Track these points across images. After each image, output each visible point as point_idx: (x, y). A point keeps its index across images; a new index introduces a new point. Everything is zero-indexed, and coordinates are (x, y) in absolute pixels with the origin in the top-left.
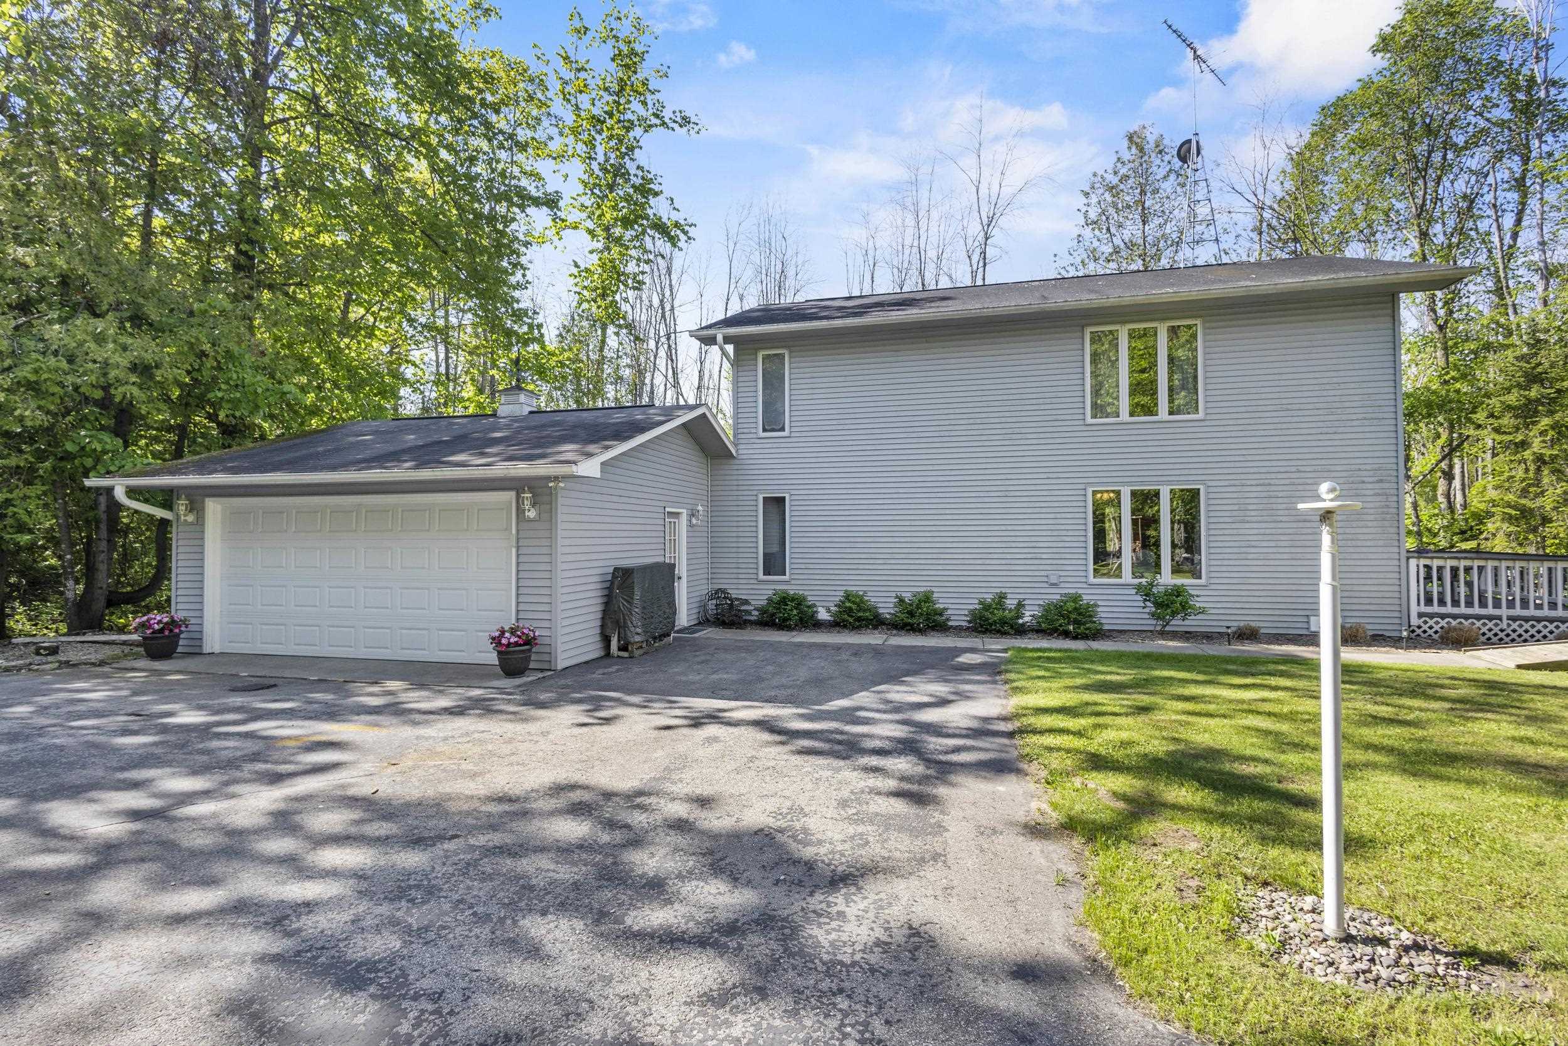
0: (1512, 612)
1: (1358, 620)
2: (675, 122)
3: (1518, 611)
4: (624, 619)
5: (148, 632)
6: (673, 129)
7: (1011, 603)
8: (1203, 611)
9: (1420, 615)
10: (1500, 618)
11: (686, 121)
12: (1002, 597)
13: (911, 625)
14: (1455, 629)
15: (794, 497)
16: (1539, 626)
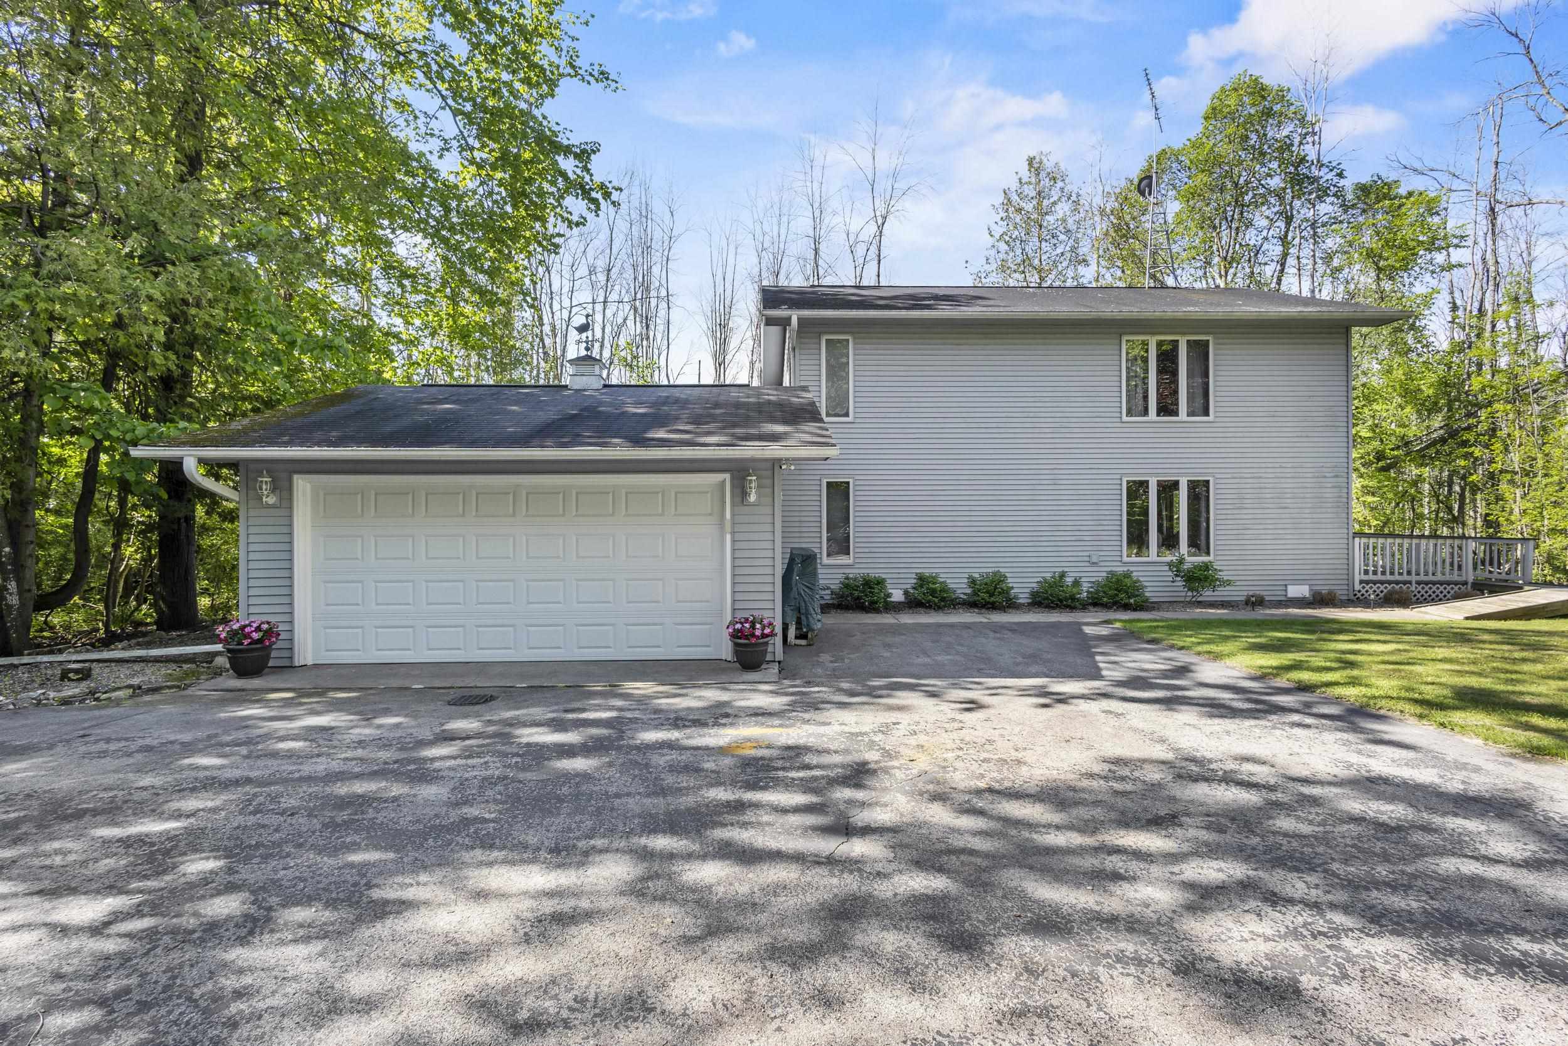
0: (1418, 578)
1: (1333, 588)
2: (591, 74)
3: (1422, 578)
4: (806, 606)
5: (246, 642)
6: (589, 83)
7: (1069, 580)
8: (1229, 583)
9: (1361, 582)
10: (1410, 583)
11: (604, 76)
12: (1063, 575)
13: (993, 603)
14: (1397, 592)
15: (858, 483)
16: (1434, 588)
